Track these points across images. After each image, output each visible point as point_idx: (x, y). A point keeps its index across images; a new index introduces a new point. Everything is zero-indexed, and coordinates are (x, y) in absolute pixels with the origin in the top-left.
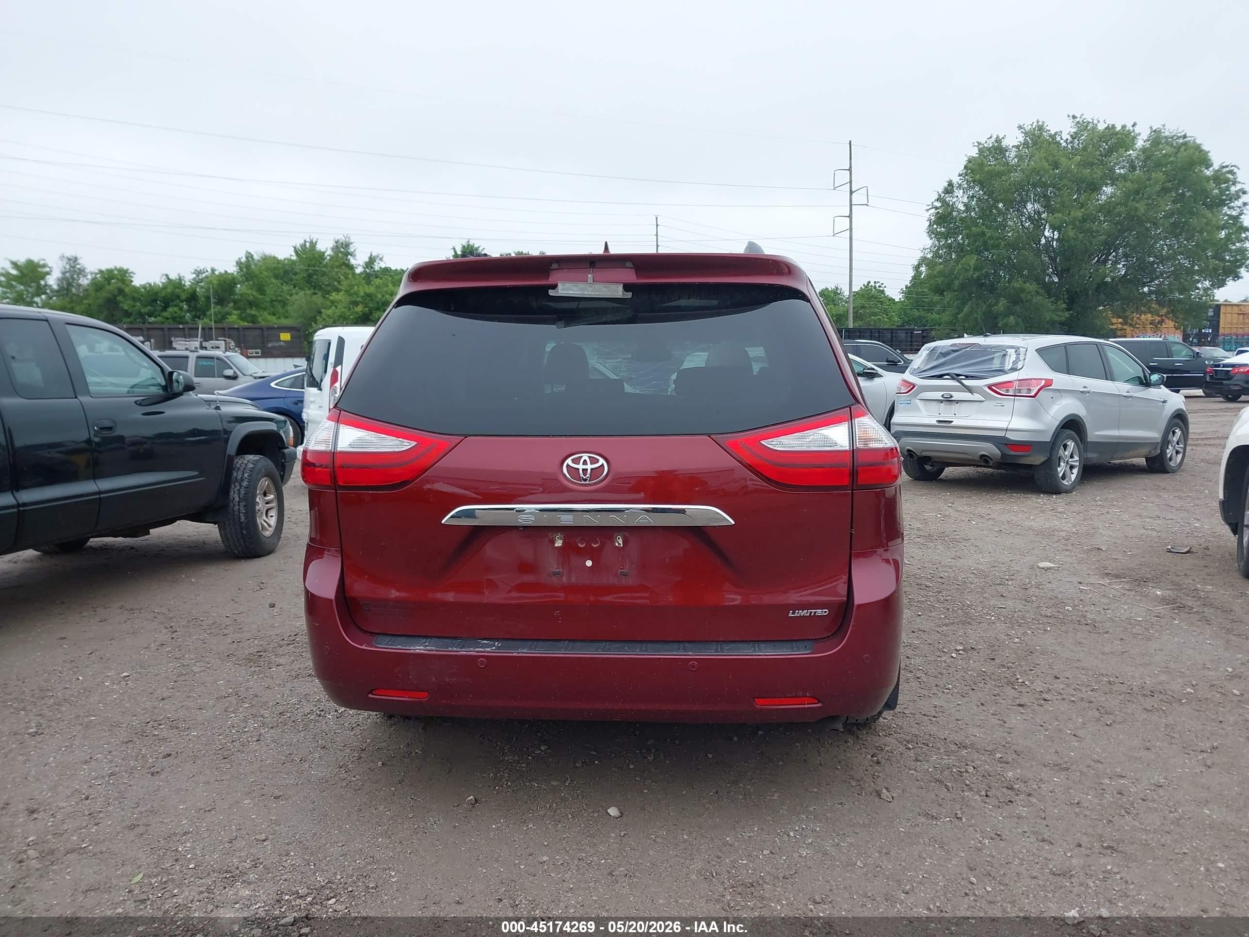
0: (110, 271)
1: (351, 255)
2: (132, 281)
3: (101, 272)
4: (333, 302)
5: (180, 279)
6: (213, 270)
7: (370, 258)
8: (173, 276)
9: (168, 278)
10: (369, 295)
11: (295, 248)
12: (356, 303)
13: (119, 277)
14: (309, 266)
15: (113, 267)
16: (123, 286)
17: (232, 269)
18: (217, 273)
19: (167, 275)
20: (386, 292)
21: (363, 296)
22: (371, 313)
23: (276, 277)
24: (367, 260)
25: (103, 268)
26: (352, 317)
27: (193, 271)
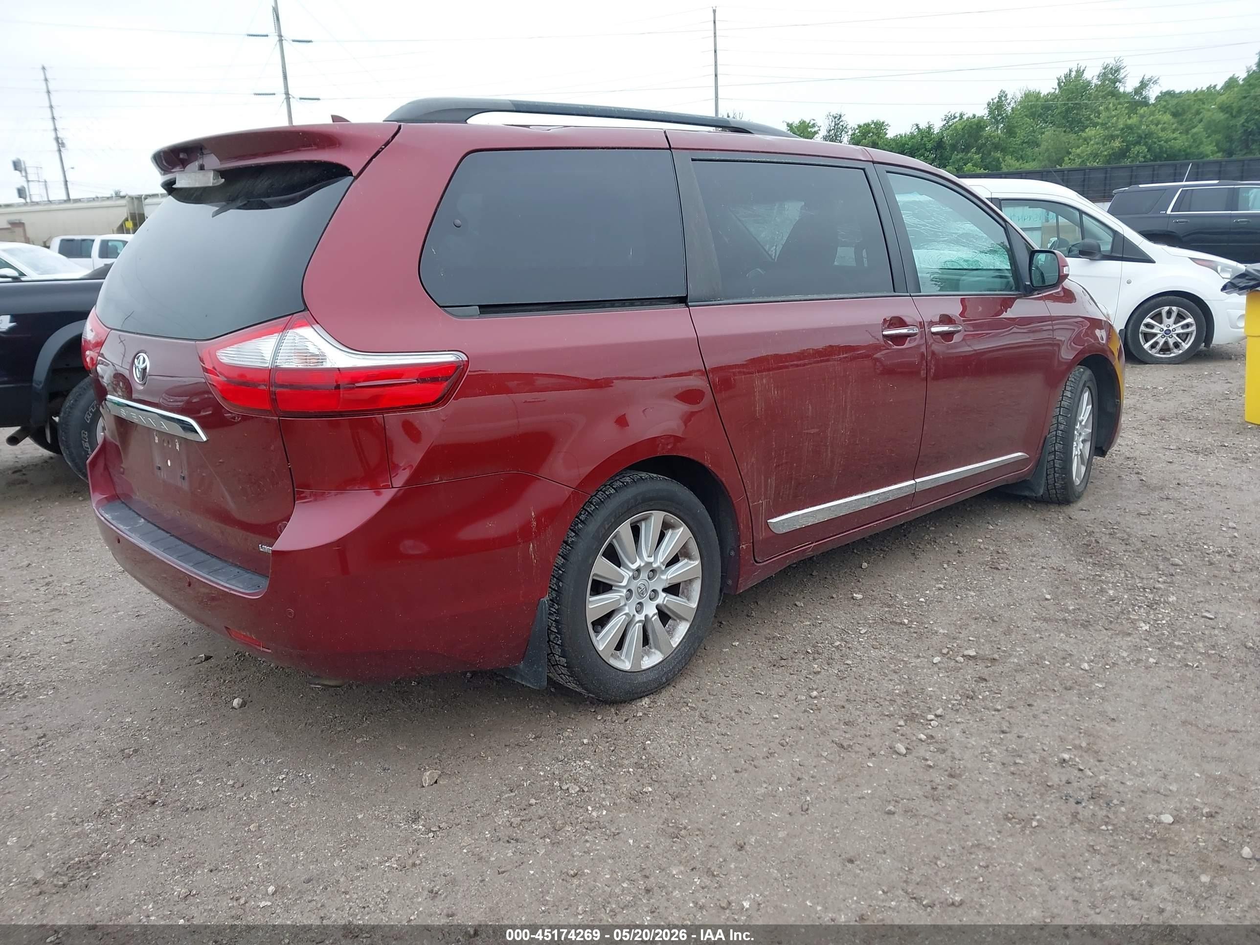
0: (868, 125)
1: (1120, 82)
2: (886, 134)
3: (859, 126)
4: (1085, 140)
5: (929, 128)
6: (961, 116)
7: (1142, 82)
8: (923, 126)
9: (918, 128)
10: (1129, 128)
11: (1059, 79)
12: (1112, 137)
13: (875, 130)
14: (1068, 99)
15: (870, 122)
16: (877, 140)
17: (982, 112)
18: (965, 117)
19: (917, 125)
20: (1152, 121)
21: (1123, 129)
22: (1128, 149)
23: (1033, 115)
24: (1138, 85)
25: (862, 124)
26: (1106, 153)
27: (943, 117)
